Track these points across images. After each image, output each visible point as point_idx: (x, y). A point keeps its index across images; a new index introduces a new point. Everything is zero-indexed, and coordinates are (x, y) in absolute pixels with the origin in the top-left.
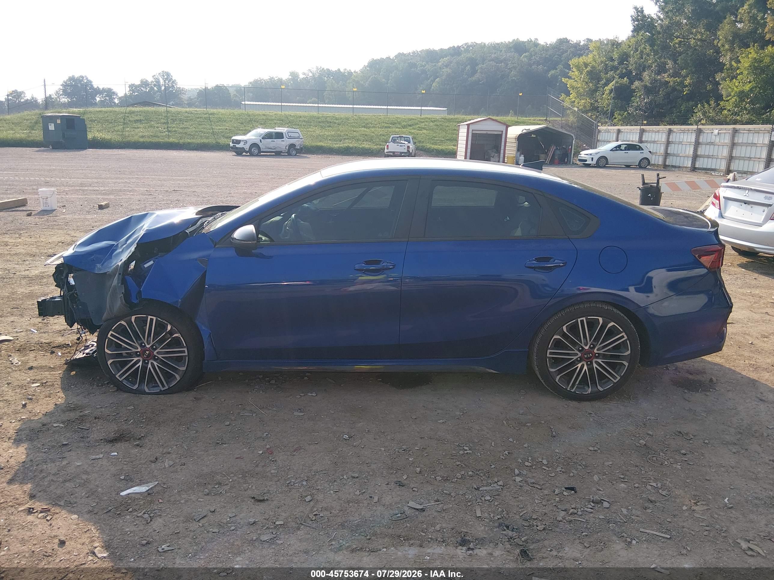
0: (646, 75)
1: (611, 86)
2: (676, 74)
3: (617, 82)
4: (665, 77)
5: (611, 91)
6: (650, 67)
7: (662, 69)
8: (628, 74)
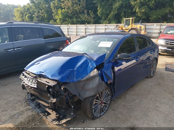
0: (35, 13)
1: (27, 16)
2: (42, 13)
3: (28, 15)
4: (40, 14)
5: (28, 17)
6: (36, 12)
7: (39, 12)
8: (30, 13)
